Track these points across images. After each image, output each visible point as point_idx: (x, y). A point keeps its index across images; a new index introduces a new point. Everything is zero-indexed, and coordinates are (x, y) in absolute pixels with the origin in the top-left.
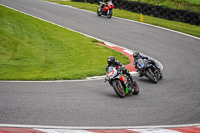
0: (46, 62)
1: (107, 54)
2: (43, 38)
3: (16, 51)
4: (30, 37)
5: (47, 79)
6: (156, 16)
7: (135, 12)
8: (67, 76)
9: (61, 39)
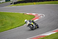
0: (12, 23)
1: (28, 16)
2: (9, 17)
3: (2, 23)
4: (5, 18)
5: (14, 28)
6: (39, 2)
7: (32, 2)
8: (19, 26)
9: (14, 16)
